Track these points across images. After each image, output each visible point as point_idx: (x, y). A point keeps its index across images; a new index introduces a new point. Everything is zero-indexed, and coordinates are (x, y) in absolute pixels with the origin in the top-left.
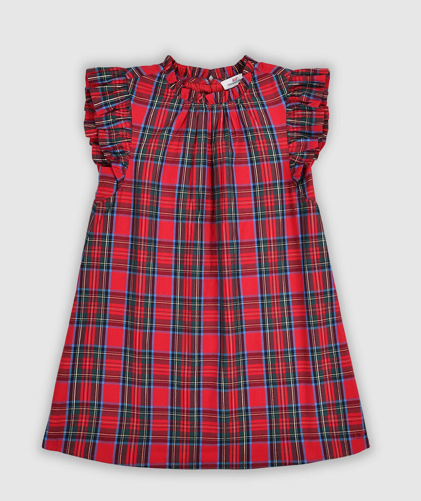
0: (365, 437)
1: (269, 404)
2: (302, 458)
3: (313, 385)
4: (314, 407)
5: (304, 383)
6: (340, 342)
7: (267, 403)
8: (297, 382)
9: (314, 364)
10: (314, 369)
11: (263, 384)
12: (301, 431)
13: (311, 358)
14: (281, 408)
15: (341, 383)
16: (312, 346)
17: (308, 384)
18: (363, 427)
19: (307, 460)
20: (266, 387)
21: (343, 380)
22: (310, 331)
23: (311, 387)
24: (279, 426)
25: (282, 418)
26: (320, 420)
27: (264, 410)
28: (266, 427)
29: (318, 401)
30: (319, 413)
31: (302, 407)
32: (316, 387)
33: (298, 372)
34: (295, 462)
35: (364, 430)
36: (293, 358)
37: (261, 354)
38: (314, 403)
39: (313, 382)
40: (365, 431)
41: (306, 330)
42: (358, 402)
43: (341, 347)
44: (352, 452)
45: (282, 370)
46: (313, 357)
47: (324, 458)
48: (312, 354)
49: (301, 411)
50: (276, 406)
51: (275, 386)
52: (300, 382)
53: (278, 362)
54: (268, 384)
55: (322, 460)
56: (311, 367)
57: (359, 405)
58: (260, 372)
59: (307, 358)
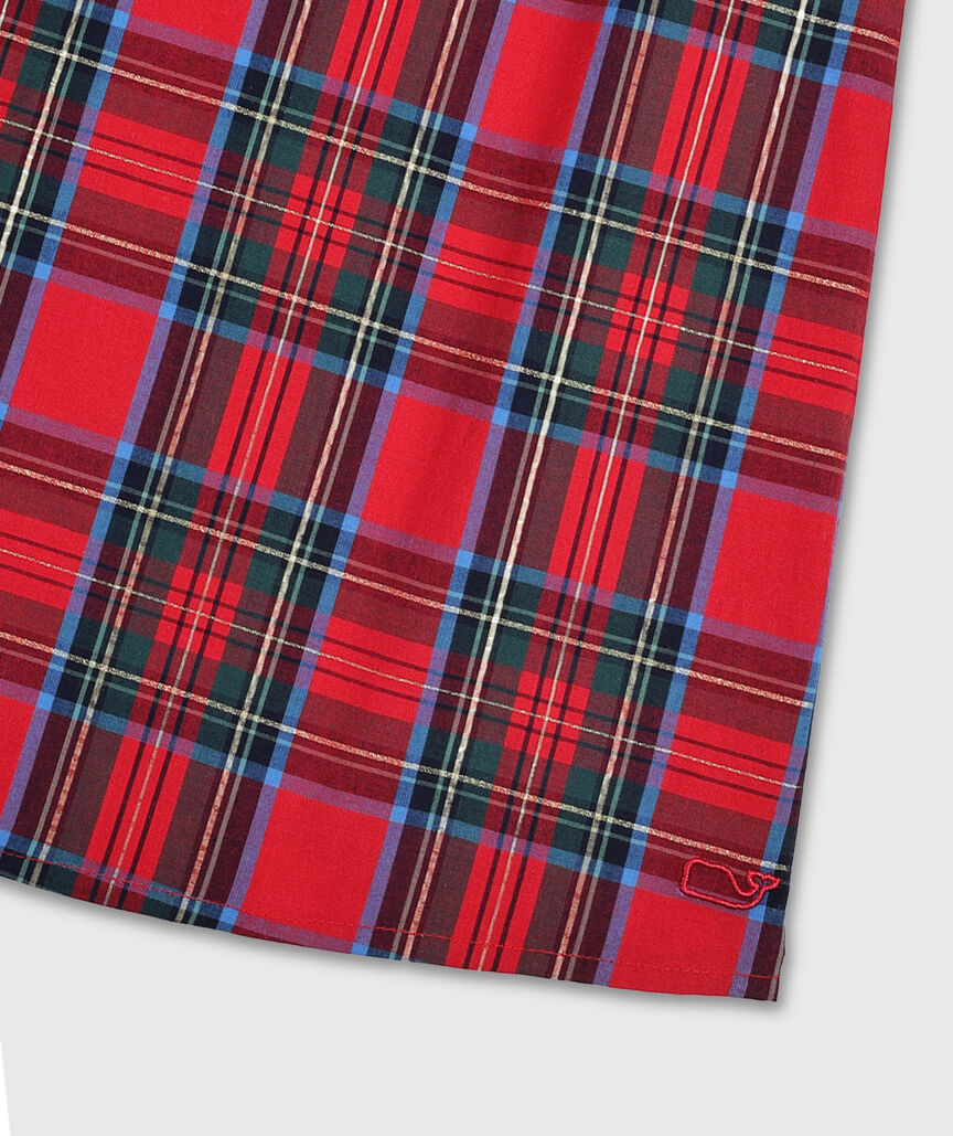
0: (758, 914)
1: (147, 439)
2: (219, 891)
3: (501, 417)
4: (443, 574)
5: (444, 387)
6: (815, 209)
7: (133, 424)
8: (398, 365)
9: (557, 276)
10: (548, 309)
11: (154, 286)
12: (294, 708)
13: (551, 231)
14: (219, 501)
15: (707, 494)
16: (590, 145)
17: (467, 406)
18: (775, 843)
19: (245, 910)
20: (168, 311)
21: (729, 479)
22: (620, 34)
23: (480, 428)
24: (156, 614)
25: (199, 568)
26: (454, 676)
27: (99, 464)
28: (67, 585)
29: (487, 545)
30: (466, 627)
31: (362, 548)
32: (514, 442)
33: (429, 305)
34: (160, 893)
35: (771, 865)
36: (434, 187)
37: (217, 71)
38: (456, 545)
39: (505, 397)
40: (784, 877)
41: (594, 25)
42: (799, 672)
43: (812, 248)
44: (605, 967)
45: (326, 238)
46: (570, 225)
47: (367, 935)
48: (569, 203)
49: (348, 569)
50: (190, 472)
51: (234, 332)
52: (417, 371)
53: (319, 176)
54: (191, 298)
55: (347, 950)
56: (535, 288)
57: (800, 696)
58: (166, 197)
59: (524, 223)
